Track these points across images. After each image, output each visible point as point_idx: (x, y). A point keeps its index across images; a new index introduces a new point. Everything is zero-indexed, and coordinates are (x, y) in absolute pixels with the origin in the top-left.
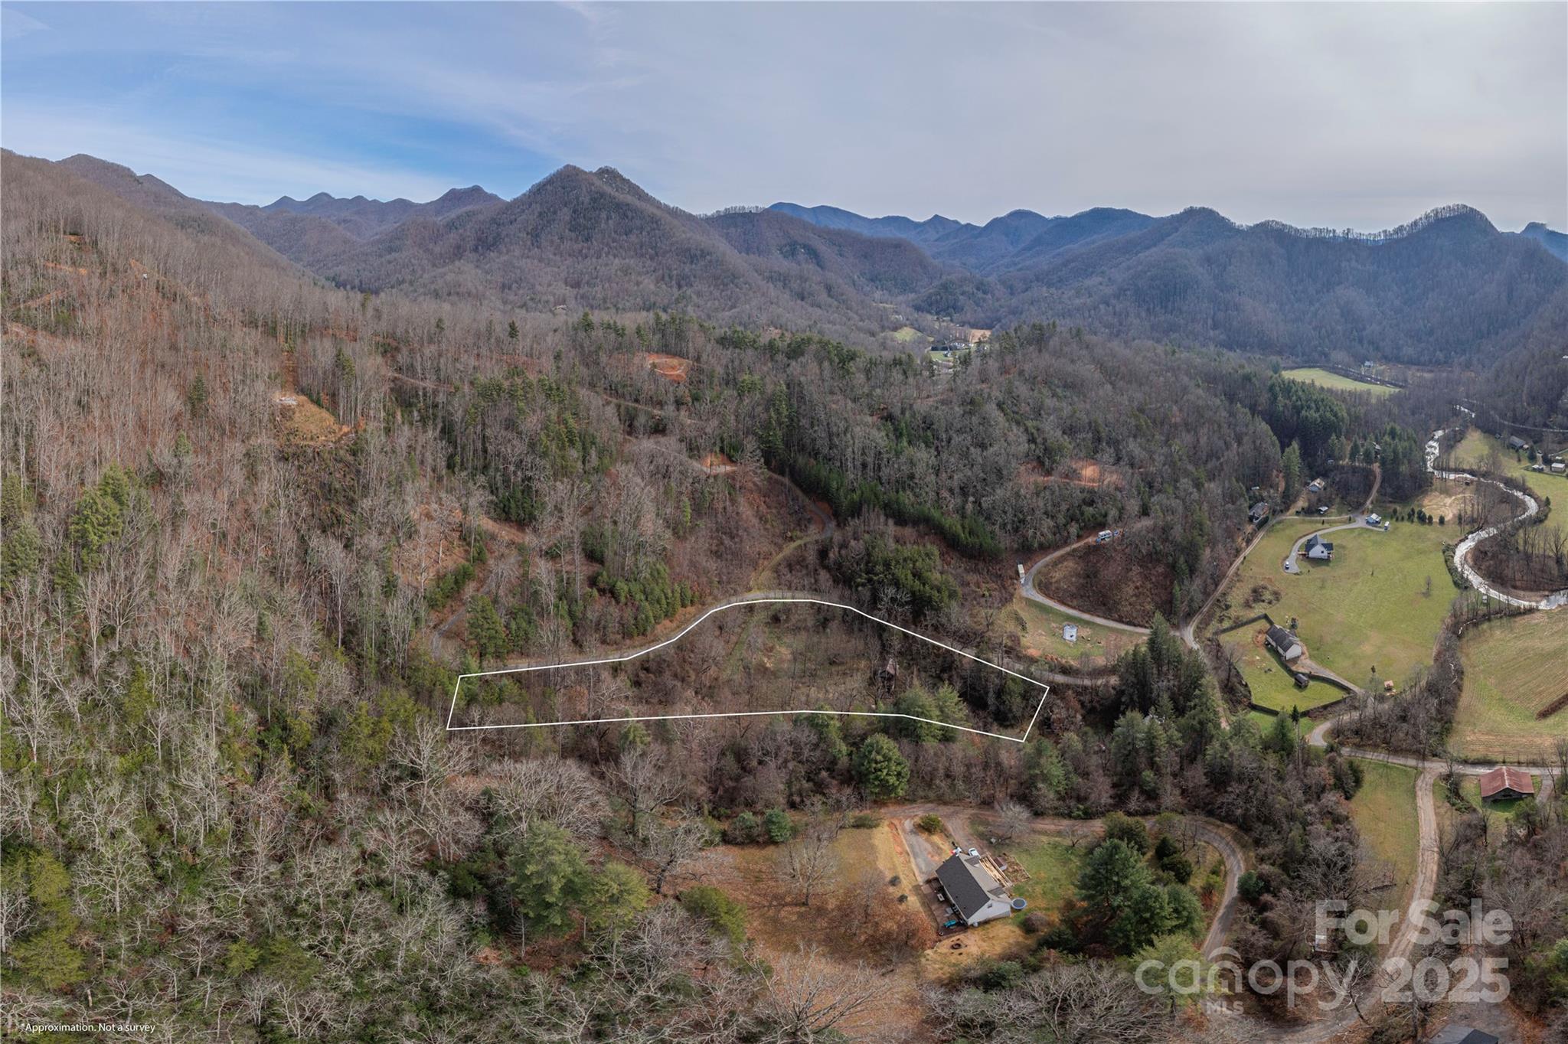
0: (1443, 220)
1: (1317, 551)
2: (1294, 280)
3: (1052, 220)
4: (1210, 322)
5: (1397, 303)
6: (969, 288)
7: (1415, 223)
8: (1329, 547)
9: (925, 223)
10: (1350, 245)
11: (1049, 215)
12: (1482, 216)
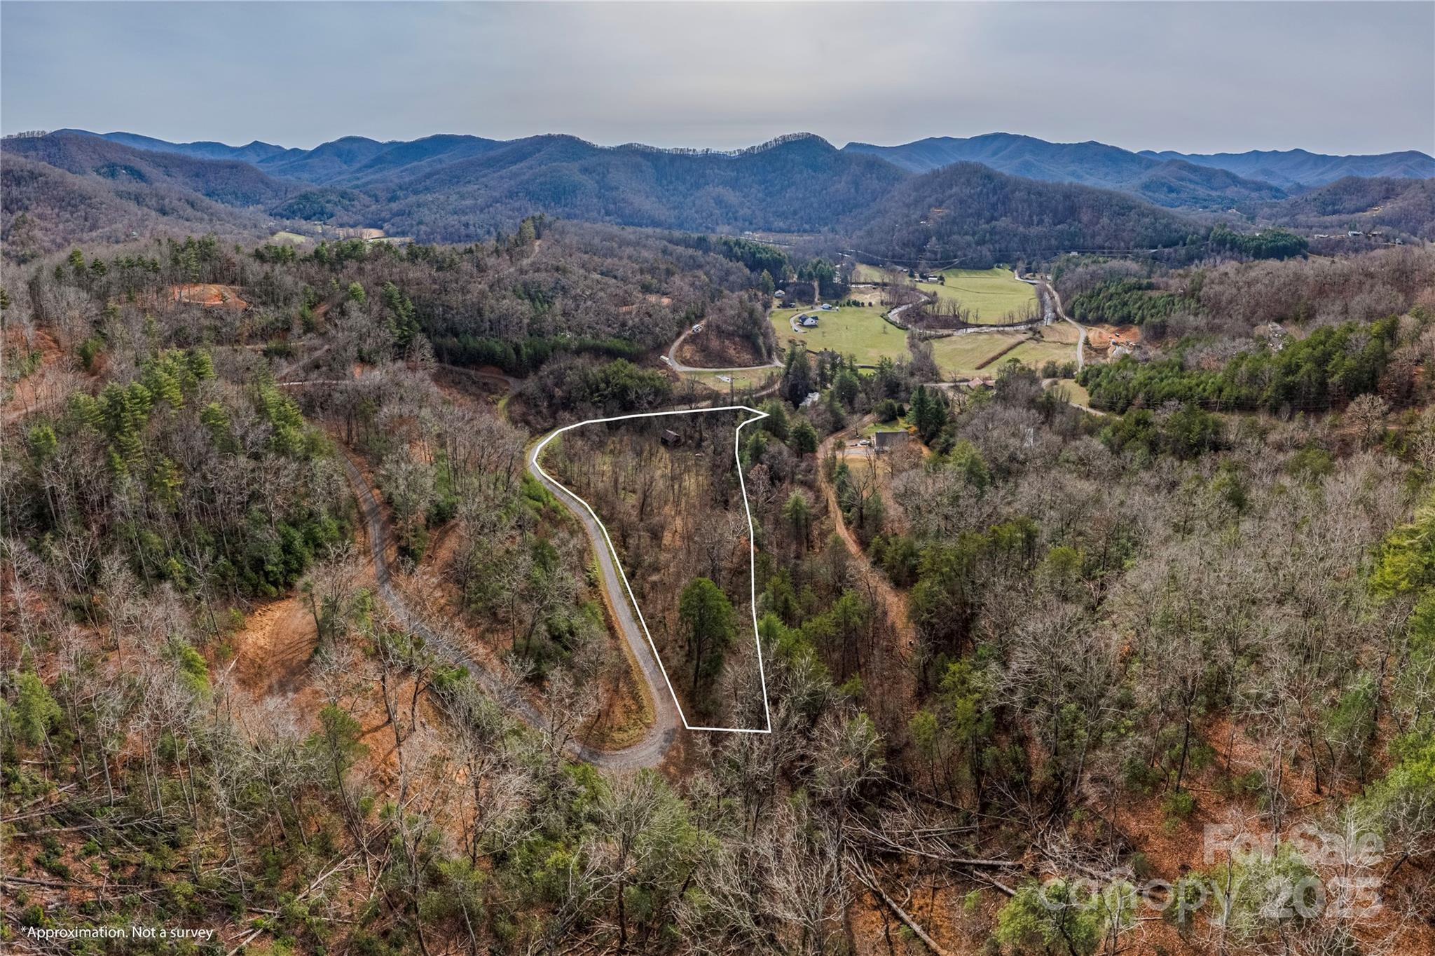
0: (791, 142)
1: (809, 322)
2: (665, 182)
3: (385, 145)
4: (603, 211)
5: (760, 195)
6: (333, 198)
7: (766, 145)
8: (816, 318)
9: (243, 148)
10: (711, 159)
11: (383, 139)
12: (822, 140)
